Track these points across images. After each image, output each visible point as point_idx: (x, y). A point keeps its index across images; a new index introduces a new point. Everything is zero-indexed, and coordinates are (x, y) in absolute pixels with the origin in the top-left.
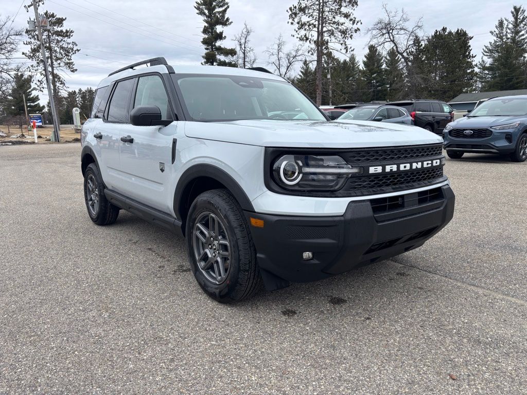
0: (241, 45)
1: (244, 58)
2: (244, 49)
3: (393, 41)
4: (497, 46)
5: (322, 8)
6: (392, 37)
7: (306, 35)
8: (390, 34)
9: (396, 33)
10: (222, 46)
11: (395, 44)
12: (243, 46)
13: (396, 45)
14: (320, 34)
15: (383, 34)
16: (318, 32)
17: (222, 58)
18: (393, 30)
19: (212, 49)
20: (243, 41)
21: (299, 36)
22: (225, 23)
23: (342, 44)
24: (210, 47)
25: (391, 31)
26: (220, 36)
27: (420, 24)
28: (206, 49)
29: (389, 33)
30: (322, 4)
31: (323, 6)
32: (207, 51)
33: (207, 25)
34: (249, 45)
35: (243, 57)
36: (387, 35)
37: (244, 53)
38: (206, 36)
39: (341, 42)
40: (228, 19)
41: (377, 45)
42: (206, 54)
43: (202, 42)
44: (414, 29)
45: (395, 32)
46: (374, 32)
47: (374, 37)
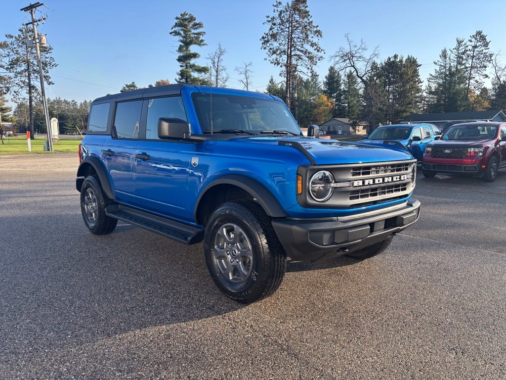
0: (214, 63)
1: (217, 76)
2: (217, 67)
3: (353, 66)
4: (441, 73)
5: (291, 35)
6: (352, 63)
7: (277, 59)
8: (351, 60)
9: (356, 60)
10: (196, 64)
11: (355, 68)
12: (216, 64)
13: (356, 70)
14: (290, 57)
15: (345, 60)
16: (287, 55)
17: (195, 75)
18: (353, 57)
19: (186, 66)
20: (216, 60)
21: (271, 59)
22: (200, 43)
23: (308, 69)
24: (184, 64)
25: (351, 58)
26: (195, 56)
27: (376, 53)
28: (181, 66)
29: (349, 59)
30: (290, 31)
31: (292, 32)
32: (182, 68)
33: (182, 44)
34: (222, 64)
35: (216, 74)
36: (348, 60)
37: (217, 72)
38: (182, 54)
39: (308, 66)
40: (202, 41)
41: (339, 70)
42: (181, 71)
43: (177, 60)
44: (372, 57)
45: (354, 59)
46: (337, 59)
47: (337, 63)
